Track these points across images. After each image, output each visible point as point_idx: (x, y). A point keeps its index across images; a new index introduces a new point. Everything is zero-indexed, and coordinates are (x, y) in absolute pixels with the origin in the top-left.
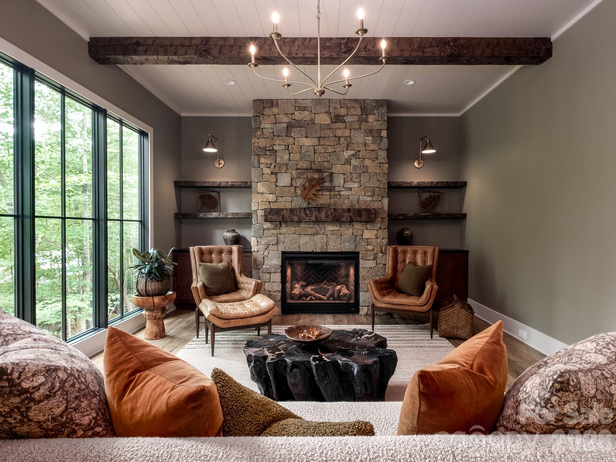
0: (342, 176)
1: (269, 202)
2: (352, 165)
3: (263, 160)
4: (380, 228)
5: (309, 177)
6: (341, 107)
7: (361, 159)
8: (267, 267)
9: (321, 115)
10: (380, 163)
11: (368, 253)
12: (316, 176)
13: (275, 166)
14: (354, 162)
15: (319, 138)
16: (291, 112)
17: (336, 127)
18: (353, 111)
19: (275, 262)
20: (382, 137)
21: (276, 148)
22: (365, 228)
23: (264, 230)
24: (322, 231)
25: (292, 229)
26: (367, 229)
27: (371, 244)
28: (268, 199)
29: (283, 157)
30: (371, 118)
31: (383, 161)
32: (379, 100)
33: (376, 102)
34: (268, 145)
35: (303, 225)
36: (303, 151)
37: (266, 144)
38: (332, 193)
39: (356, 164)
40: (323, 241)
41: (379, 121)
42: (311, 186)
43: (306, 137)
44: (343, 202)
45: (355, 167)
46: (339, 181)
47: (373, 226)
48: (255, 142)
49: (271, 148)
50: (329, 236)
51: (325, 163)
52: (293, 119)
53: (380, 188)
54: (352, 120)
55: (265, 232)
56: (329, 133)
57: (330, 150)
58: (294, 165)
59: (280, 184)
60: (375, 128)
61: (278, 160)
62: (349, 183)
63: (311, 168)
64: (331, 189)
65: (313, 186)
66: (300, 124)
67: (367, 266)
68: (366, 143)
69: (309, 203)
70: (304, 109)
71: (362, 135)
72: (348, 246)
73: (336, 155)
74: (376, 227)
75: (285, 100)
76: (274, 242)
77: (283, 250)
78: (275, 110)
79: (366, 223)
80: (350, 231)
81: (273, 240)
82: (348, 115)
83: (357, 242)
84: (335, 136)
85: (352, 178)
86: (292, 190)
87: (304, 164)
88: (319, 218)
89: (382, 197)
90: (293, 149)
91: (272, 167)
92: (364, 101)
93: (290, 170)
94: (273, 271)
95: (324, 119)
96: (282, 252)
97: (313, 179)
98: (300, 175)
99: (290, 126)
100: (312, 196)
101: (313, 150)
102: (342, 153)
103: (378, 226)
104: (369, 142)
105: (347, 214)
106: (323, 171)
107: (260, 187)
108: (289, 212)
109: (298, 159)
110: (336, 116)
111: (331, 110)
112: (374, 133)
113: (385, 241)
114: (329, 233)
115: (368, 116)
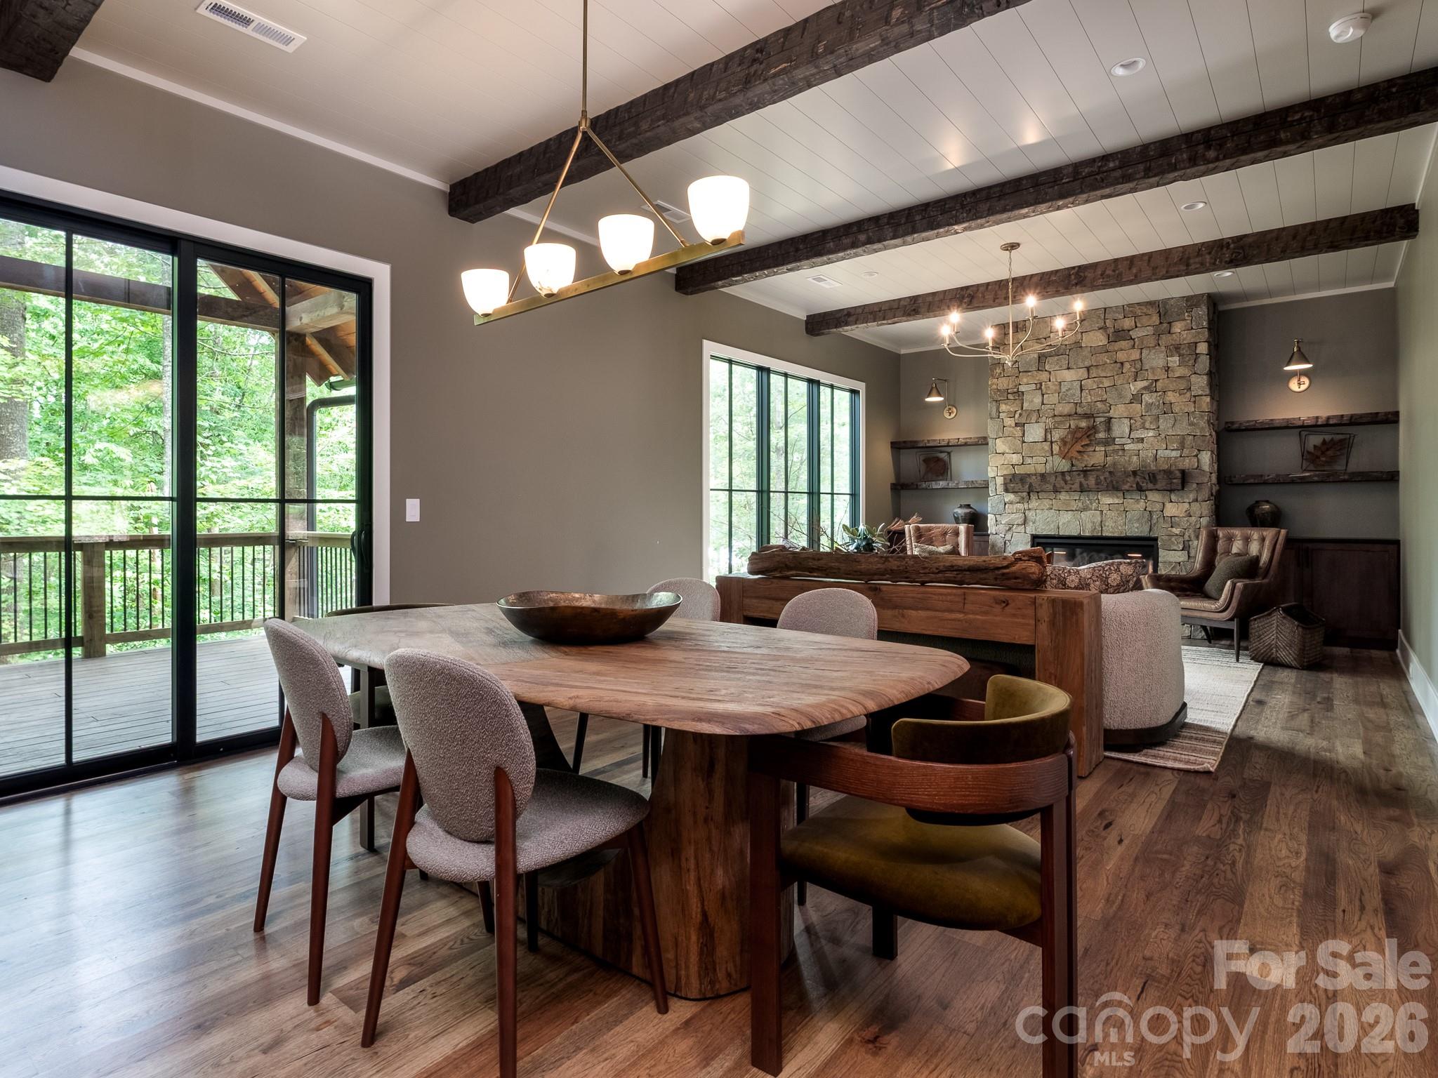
0: (1126, 421)
1: (1012, 465)
2: (1143, 404)
3: (1003, 407)
4: (1195, 501)
5: (1072, 427)
6: (1125, 317)
7: (1161, 393)
9: (1091, 334)
10: (1195, 396)
11: (1173, 539)
12: (1083, 424)
13: (1020, 415)
14: (1147, 398)
15: (1088, 369)
16: (1044, 335)
17: (1116, 349)
18: (1145, 320)
20: (1197, 354)
21: (1022, 388)
22: (1166, 500)
23: (1006, 504)
24: (1094, 504)
25: (1047, 503)
26: (1172, 502)
27: (1179, 525)
28: (1011, 462)
29: (1032, 401)
30: (1178, 327)
31: (1201, 393)
32: (1192, 296)
33: (1187, 301)
34: (1011, 386)
35: (1063, 496)
36: (1063, 390)
37: (1008, 386)
38: (1111, 448)
39: (1150, 401)
40: (1095, 520)
41: (1192, 328)
42: (1075, 439)
43: (1068, 368)
44: (1130, 461)
45: (1149, 406)
46: (1121, 429)
47: (1181, 497)
48: (993, 384)
49: (1015, 390)
50: (1104, 512)
51: (1099, 404)
52: (1047, 345)
53: (1195, 436)
54: (1144, 334)
55: (1007, 507)
56: (1105, 358)
57: (1107, 383)
58: (1049, 411)
59: (1029, 439)
60: (1185, 342)
61: (1025, 405)
62: (1139, 432)
63: (1076, 413)
64: (1109, 441)
65: (1078, 440)
66: (1059, 351)
67: (1171, 560)
68: (1169, 368)
69: (1073, 465)
71: (1162, 355)
72: (1137, 528)
73: (1116, 390)
74: (1188, 497)
76: (1020, 521)
77: (1034, 533)
78: (1021, 336)
79: (1169, 492)
80: (1142, 503)
81: (1018, 518)
82: (1136, 327)
83: (1154, 522)
84: (1116, 362)
85: (1143, 423)
86: (1046, 446)
87: (1067, 409)
88: (1086, 486)
89: (1199, 450)
90: (1047, 388)
91: (1017, 416)
92: (1165, 301)
93: (1044, 418)
95: (1096, 339)
96: (1032, 535)
97: (1078, 428)
98: (1058, 425)
99: (1043, 355)
100: (1076, 454)
101: (1078, 387)
102: (1127, 386)
103: (1192, 496)
104: (1175, 365)
105: (1132, 478)
106: (1095, 415)
107: (1001, 445)
108: (1039, 478)
109: (1056, 402)
110: (1117, 332)
111: (1109, 323)
112: (1183, 349)
113: (1204, 521)
114: (1105, 509)
115: (1173, 324)
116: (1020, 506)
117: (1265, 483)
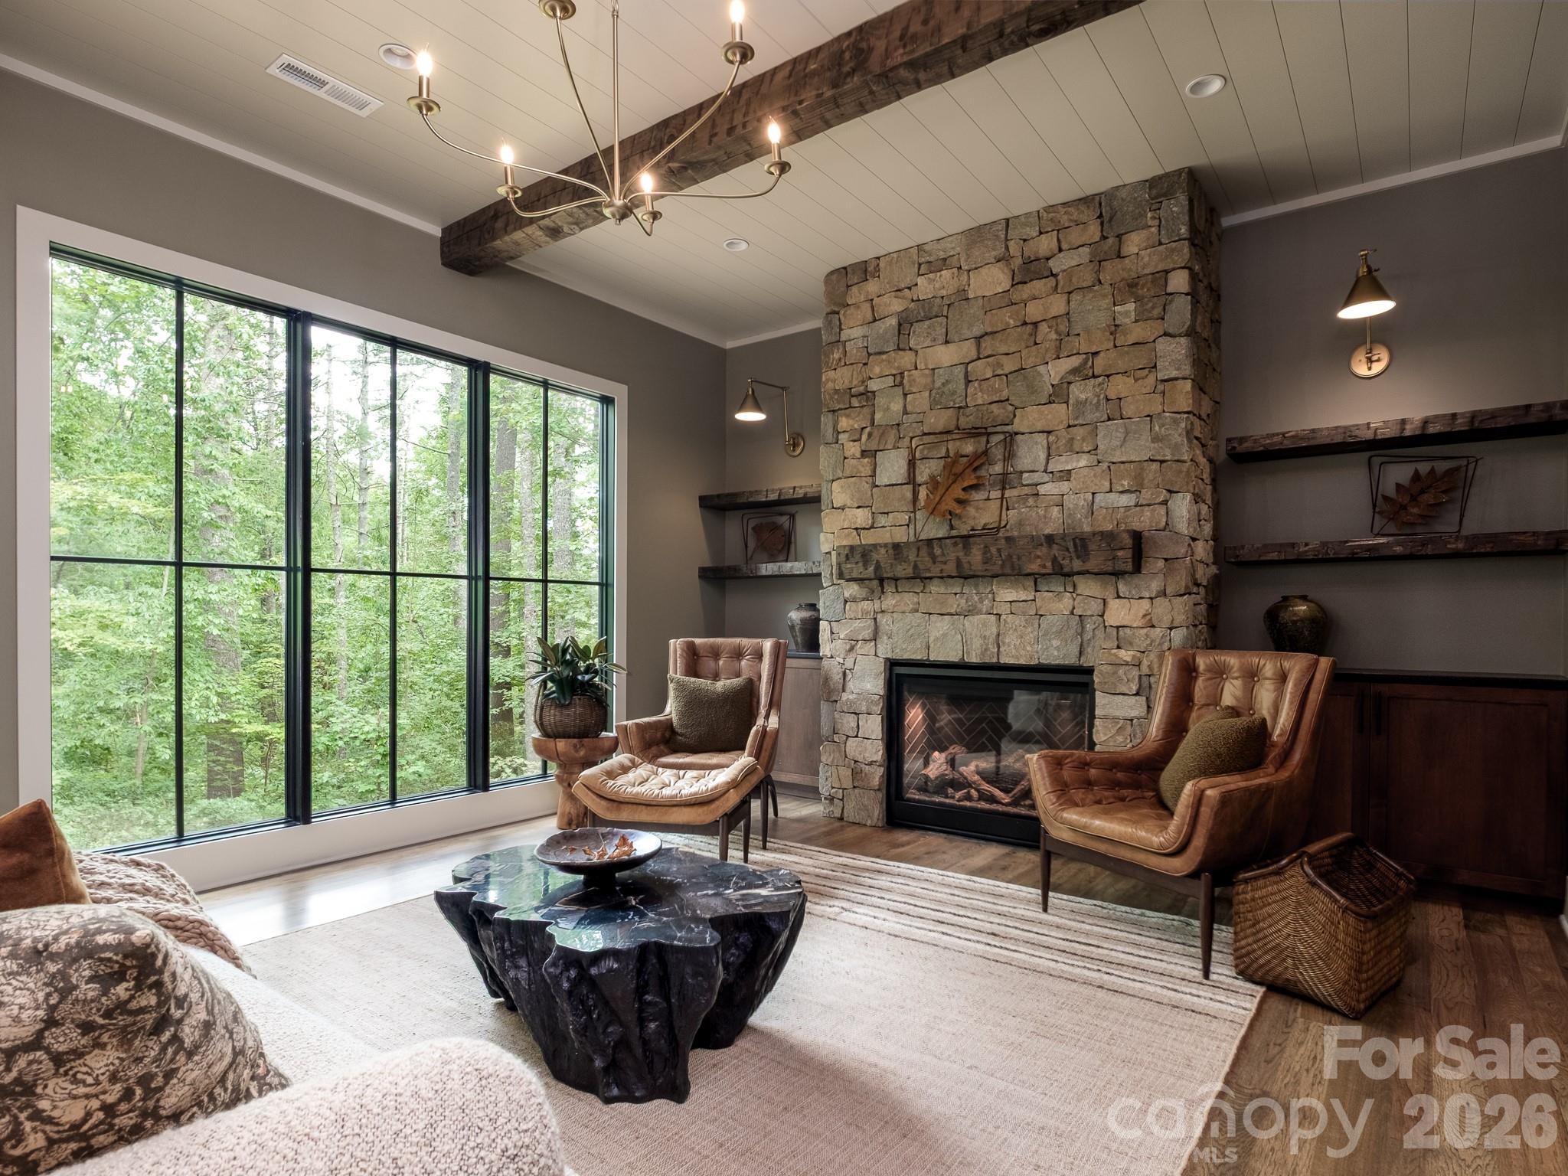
0: (1041, 439)
1: (856, 529)
2: (1071, 402)
4: (1163, 593)
5: (951, 453)
6: (1041, 233)
7: (1101, 379)
8: (851, 697)
9: (984, 271)
10: (1164, 381)
11: (1121, 671)
12: (969, 447)
13: (870, 435)
14: (1080, 391)
15: (978, 339)
16: (907, 282)
17: (1025, 296)
18: (1074, 236)
19: (869, 686)
20: (1168, 294)
21: (873, 386)
22: (1109, 593)
23: (846, 602)
24: (986, 602)
25: (909, 599)
26: (1119, 597)
27: (1131, 644)
28: (855, 523)
29: (888, 408)
30: (1134, 243)
31: (1174, 374)
32: (1160, 178)
33: (1150, 188)
34: (855, 382)
35: (935, 587)
36: (938, 384)
37: (851, 382)
38: (1013, 492)
39: (1083, 396)
40: (987, 633)
41: (1160, 244)
42: (952, 477)
43: (947, 342)
44: (1045, 517)
45: (1081, 405)
46: (1031, 454)
47: (1136, 587)
48: (828, 380)
49: (862, 389)
50: (1003, 617)
51: (995, 408)
52: (913, 301)
53: (1162, 462)
54: (1074, 263)
55: (847, 607)
56: (1008, 318)
57: (1009, 365)
58: (914, 425)
59: (882, 479)
60: (1147, 271)
61: (878, 416)
62: (1063, 459)
63: (958, 428)
64: (1011, 479)
65: (958, 477)
66: (930, 309)
67: (1117, 713)
68: (1116, 327)
69: (952, 527)
70: (944, 263)
71: (1106, 302)
72: (1058, 648)
73: (1026, 377)
74: (1148, 588)
75: (895, 255)
76: (867, 633)
77: (889, 656)
78: (872, 287)
79: (1113, 578)
80: (1067, 601)
81: (863, 628)
82: (1060, 250)
83: (1088, 636)
84: (1025, 323)
85: (1071, 442)
86: (909, 492)
87: (939, 420)
88: (966, 566)
89: (1170, 492)
90: (912, 381)
91: (864, 437)
92: (1111, 194)
93: (907, 438)
94: (864, 709)
95: (993, 280)
96: (887, 660)
97: (959, 455)
98: (929, 451)
99: (906, 320)
100: (954, 506)
101: (962, 376)
102: (1042, 369)
103: (1155, 585)
104: (1127, 321)
105: (1044, 549)
106: (990, 430)
108: (891, 551)
109: (926, 407)
110: (1028, 262)
111: (1014, 248)
112: (1143, 286)
113: (1178, 636)
114: (1004, 609)
115: (1124, 237)
116: (866, 605)
117: (1300, 561)
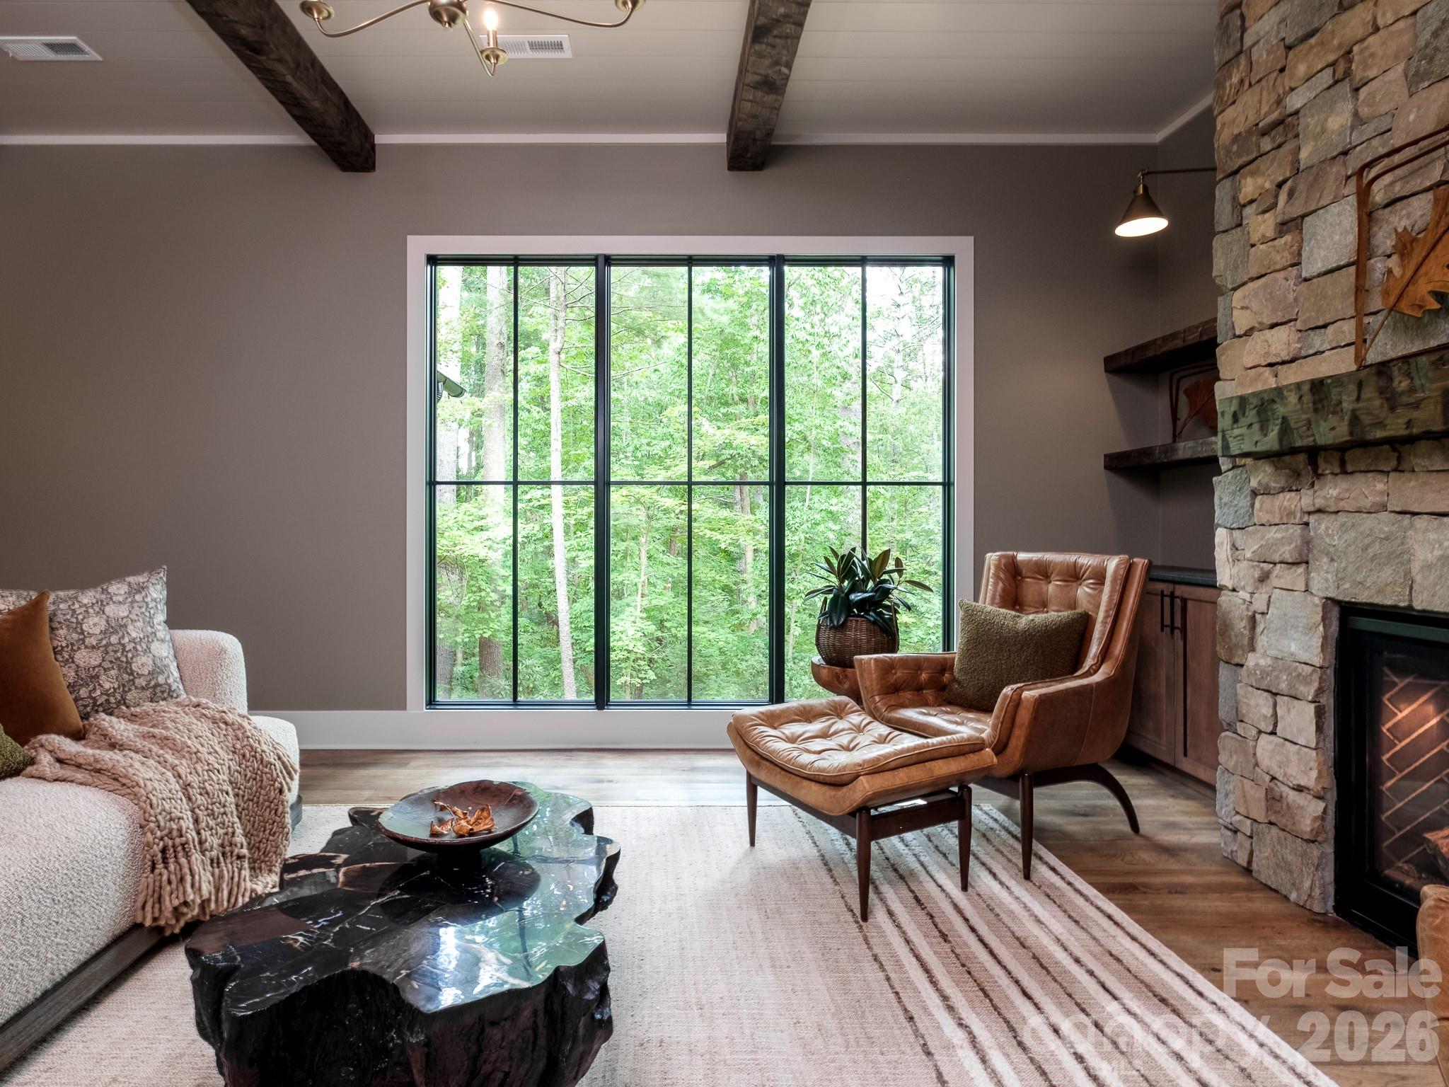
1: (1272, 364)
3: (1248, 187)
8: (1262, 662)
13: (1291, 194)
19: (1294, 647)
21: (1295, 100)
23: (1254, 495)
28: (1270, 354)
29: (1325, 130)
34: (1266, 108)
37: (1259, 111)
49: (1277, 114)
55: (1257, 505)
58: (1376, 142)
59: (1313, 265)
61: (1305, 152)
76: (1292, 550)
77: (1332, 593)
81: (1287, 541)
91: (1282, 199)
94: (1283, 687)
107: (1243, 309)
108: (1308, 398)
116: (1287, 499)
